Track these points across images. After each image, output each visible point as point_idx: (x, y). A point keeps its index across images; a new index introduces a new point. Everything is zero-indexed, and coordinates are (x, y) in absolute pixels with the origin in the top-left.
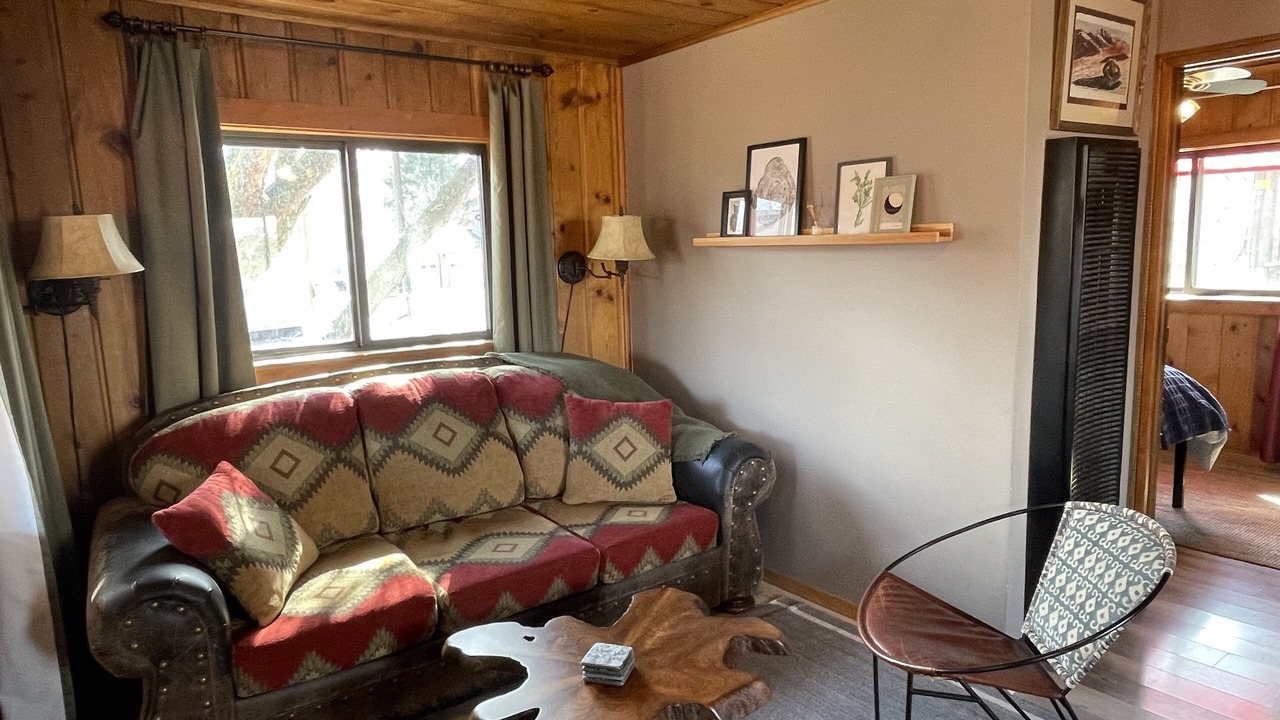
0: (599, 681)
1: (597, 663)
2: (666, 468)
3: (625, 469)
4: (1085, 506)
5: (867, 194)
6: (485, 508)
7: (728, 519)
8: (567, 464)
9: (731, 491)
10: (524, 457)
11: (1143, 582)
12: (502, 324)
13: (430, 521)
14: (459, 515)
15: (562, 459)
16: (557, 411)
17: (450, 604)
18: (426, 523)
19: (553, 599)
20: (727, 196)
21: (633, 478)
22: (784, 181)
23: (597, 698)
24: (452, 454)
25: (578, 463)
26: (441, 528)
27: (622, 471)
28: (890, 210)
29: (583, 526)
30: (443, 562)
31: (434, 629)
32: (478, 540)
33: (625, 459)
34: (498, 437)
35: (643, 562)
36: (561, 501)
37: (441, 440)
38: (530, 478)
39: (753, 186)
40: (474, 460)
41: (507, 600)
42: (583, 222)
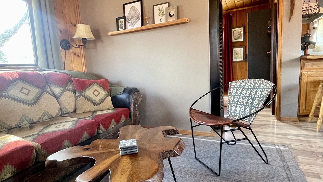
0: (128, 153)
1: (126, 146)
2: (109, 98)
3: (97, 99)
4: (234, 82)
5: (163, 13)
6: (46, 117)
7: (132, 109)
8: (76, 100)
9: (132, 101)
10: (59, 99)
11: (266, 90)
12: (42, 59)
13: (22, 124)
14: (35, 121)
15: (74, 99)
16: (69, 84)
17: (42, 148)
18: (20, 125)
19: (84, 140)
20: (118, 19)
21: (100, 102)
22: (136, 13)
23: (131, 159)
24: (30, 98)
25: (80, 99)
26: (28, 126)
27: (96, 100)
28: (171, 16)
29: (88, 117)
30: (33, 135)
31: (34, 160)
32: (47, 126)
33: (97, 96)
34: (47, 92)
35: (111, 124)
36: (75, 113)
37: (24, 93)
38: (63, 106)
39: (126, 15)
40: (39, 100)
41: (66, 142)
42: (68, 31)
